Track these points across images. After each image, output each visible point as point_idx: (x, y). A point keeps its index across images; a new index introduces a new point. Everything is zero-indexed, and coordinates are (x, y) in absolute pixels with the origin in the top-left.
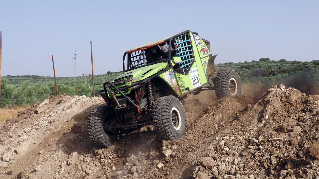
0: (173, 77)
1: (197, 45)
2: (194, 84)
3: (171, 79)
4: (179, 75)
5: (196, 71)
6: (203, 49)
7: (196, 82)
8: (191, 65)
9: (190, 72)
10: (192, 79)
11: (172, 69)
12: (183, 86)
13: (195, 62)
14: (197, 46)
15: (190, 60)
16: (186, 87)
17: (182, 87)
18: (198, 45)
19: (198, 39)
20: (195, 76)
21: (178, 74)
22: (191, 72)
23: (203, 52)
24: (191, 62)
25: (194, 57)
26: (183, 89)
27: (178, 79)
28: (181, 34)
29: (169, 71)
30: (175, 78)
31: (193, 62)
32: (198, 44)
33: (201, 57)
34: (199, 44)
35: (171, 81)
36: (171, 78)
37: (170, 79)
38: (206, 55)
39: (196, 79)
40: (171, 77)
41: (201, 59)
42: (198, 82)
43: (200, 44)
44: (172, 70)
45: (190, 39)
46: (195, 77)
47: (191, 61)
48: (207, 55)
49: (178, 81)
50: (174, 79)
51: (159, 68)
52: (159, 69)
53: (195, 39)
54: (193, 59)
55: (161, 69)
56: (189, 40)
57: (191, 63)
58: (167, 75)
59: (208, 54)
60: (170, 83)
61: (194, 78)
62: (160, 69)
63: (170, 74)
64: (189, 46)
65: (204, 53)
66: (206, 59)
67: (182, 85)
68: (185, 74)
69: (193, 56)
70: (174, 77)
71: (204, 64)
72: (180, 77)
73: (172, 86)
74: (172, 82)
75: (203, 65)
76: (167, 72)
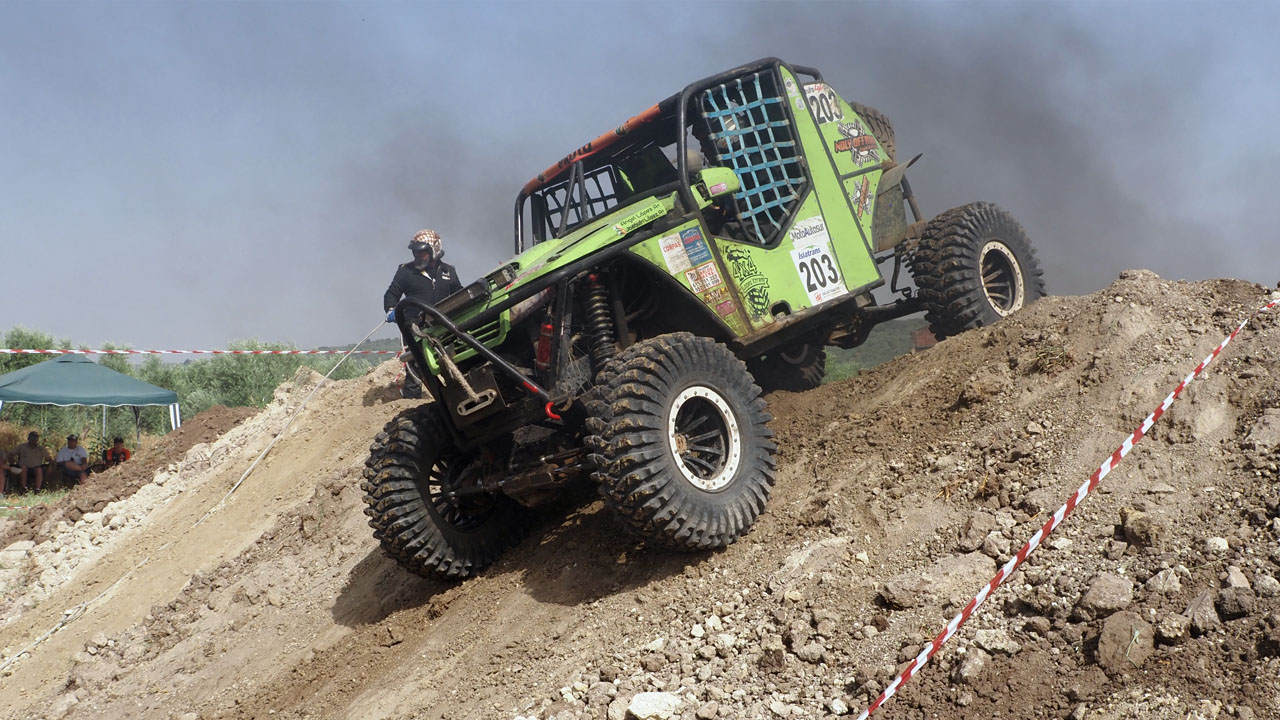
0: (705, 254)
1: (818, 122)
2: (812, 288)
3: (694, 264)
4: (732, 248)
5: (818, 229)
6: (848, 138)
7: (822, 280)
8: (794, 207)
9: (788, 236)
10: (803, 265)
11: (695, 223)
12: (759, 297)
13: (812, 192)
14: (821, 126)
15: (789, 185)
16: (775, 298)
17: (752, 298)
18: (822, 120)
19: (822, 96)
20: (818, 251)
21: (726, 243)
22: (795, 236)
23: (850, 150)
24: (794, 192)
25: (806, 172)
26: (760, 307)
27: (730, 264)
28: (733, 72)
29: (681, 228)
30: (714, 259)
31: (803, 195)
32: (822, 115)
33: (842, 173)
34: (831, 119)
35: (693, 272)
36: (695, 258)
37: (689, 266)
38: (866, 166)
39: (824, 266)
40: (696, 254)
41: (841, 179)
42: (834, 281)
43: (835, 119)
44: (697, 228)
45: (783, 93)
46: (818, 257)
47: (791, 190)
48: (873, 163)
49: (731, 272)
50: (711, 265)
51: (633, 219)
52: (630, 224)
53: (808, 96)
54: (802, 179)
55: (640, 222)
56: (779, 99)
57: (794, 195)
58: (670, 247)
59: (876, 159)
60: (692, 282)
61: (814, 261)
62: (635, 221)
63: (688, 244)
64: (778, 124)
65: (855, 157)
66: (868, 182)
67: (754, 290)
68: (766, 244)
69: (801, 170)
70: (709, 257)
71: (858, 201)
72: (740, 255)
73: (701, 296)
74: (699, 278)
75: (855, 207)
76: (673, 236)
